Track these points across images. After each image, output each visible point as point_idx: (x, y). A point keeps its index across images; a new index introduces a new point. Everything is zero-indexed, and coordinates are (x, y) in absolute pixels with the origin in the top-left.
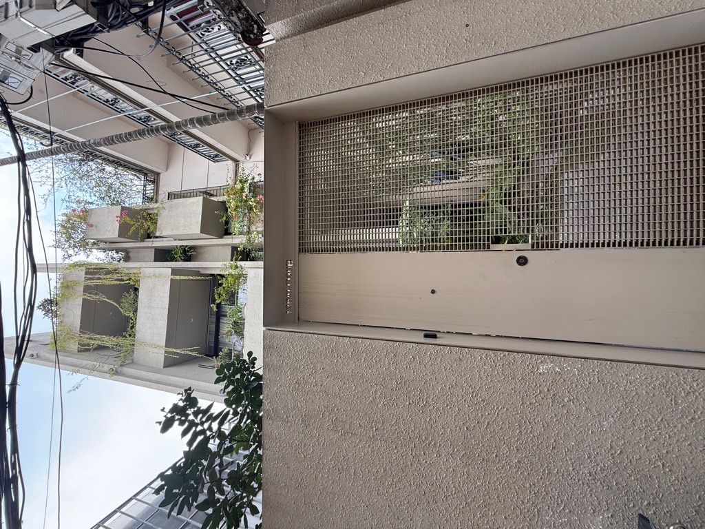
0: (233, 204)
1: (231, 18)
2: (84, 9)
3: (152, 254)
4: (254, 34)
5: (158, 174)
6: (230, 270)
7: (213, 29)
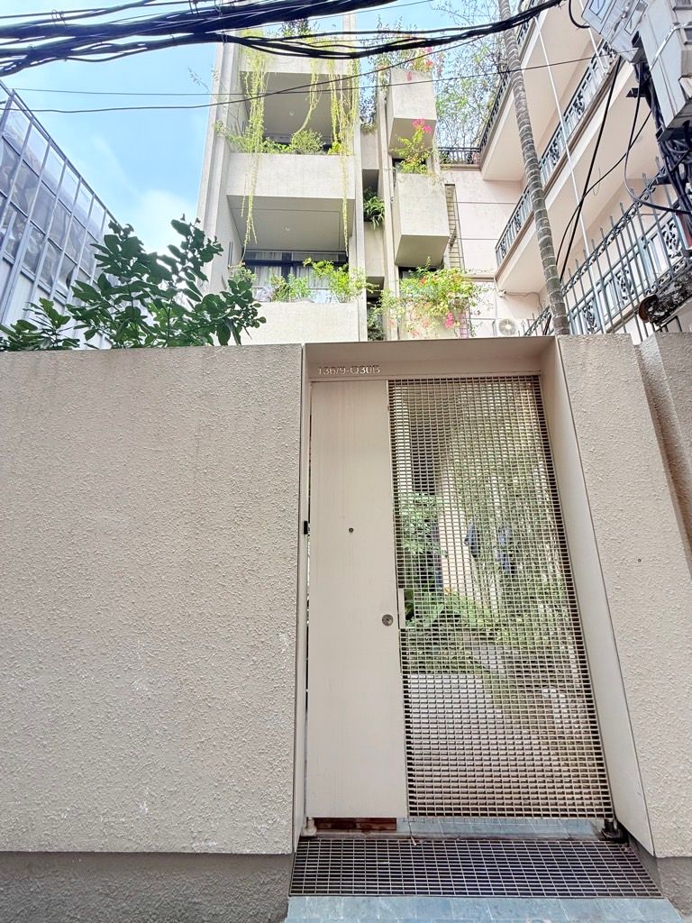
0: (441, 280)
1: (674, 284)
2: (679, 113)
3: (373, 166)
4: (653, 312)
5: (480, 169)
6: (354, 280)
7: (671, 248)
